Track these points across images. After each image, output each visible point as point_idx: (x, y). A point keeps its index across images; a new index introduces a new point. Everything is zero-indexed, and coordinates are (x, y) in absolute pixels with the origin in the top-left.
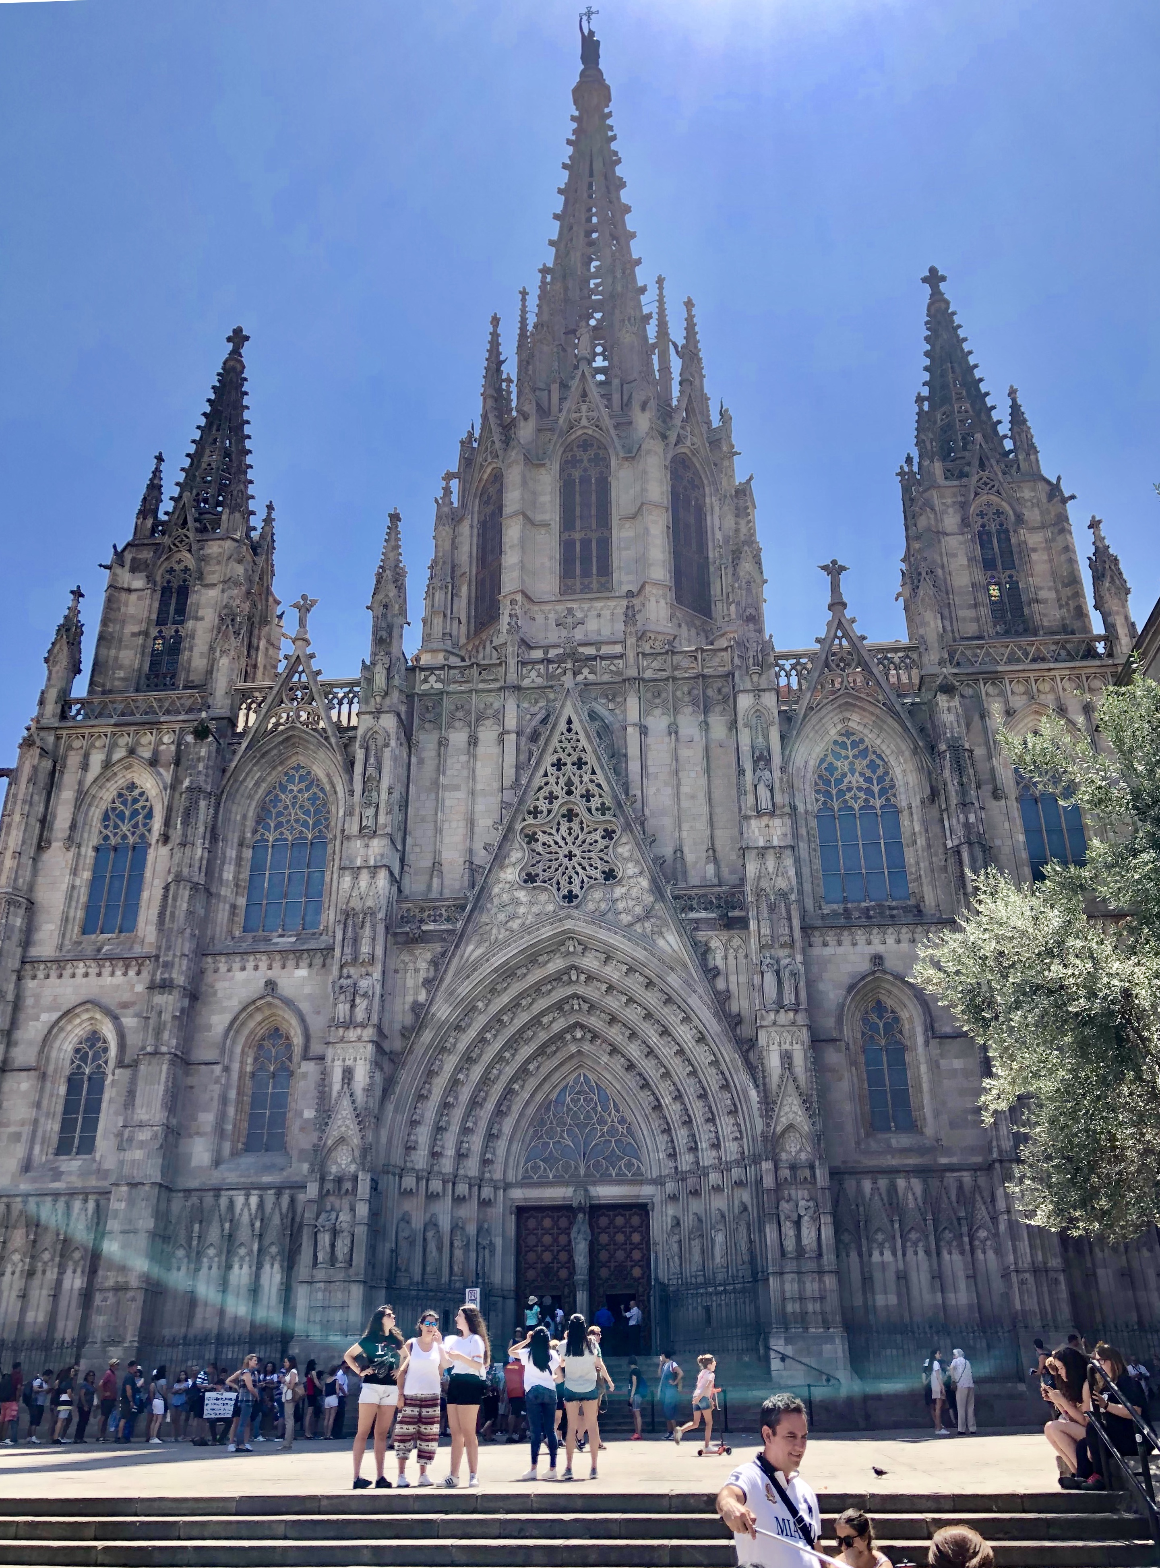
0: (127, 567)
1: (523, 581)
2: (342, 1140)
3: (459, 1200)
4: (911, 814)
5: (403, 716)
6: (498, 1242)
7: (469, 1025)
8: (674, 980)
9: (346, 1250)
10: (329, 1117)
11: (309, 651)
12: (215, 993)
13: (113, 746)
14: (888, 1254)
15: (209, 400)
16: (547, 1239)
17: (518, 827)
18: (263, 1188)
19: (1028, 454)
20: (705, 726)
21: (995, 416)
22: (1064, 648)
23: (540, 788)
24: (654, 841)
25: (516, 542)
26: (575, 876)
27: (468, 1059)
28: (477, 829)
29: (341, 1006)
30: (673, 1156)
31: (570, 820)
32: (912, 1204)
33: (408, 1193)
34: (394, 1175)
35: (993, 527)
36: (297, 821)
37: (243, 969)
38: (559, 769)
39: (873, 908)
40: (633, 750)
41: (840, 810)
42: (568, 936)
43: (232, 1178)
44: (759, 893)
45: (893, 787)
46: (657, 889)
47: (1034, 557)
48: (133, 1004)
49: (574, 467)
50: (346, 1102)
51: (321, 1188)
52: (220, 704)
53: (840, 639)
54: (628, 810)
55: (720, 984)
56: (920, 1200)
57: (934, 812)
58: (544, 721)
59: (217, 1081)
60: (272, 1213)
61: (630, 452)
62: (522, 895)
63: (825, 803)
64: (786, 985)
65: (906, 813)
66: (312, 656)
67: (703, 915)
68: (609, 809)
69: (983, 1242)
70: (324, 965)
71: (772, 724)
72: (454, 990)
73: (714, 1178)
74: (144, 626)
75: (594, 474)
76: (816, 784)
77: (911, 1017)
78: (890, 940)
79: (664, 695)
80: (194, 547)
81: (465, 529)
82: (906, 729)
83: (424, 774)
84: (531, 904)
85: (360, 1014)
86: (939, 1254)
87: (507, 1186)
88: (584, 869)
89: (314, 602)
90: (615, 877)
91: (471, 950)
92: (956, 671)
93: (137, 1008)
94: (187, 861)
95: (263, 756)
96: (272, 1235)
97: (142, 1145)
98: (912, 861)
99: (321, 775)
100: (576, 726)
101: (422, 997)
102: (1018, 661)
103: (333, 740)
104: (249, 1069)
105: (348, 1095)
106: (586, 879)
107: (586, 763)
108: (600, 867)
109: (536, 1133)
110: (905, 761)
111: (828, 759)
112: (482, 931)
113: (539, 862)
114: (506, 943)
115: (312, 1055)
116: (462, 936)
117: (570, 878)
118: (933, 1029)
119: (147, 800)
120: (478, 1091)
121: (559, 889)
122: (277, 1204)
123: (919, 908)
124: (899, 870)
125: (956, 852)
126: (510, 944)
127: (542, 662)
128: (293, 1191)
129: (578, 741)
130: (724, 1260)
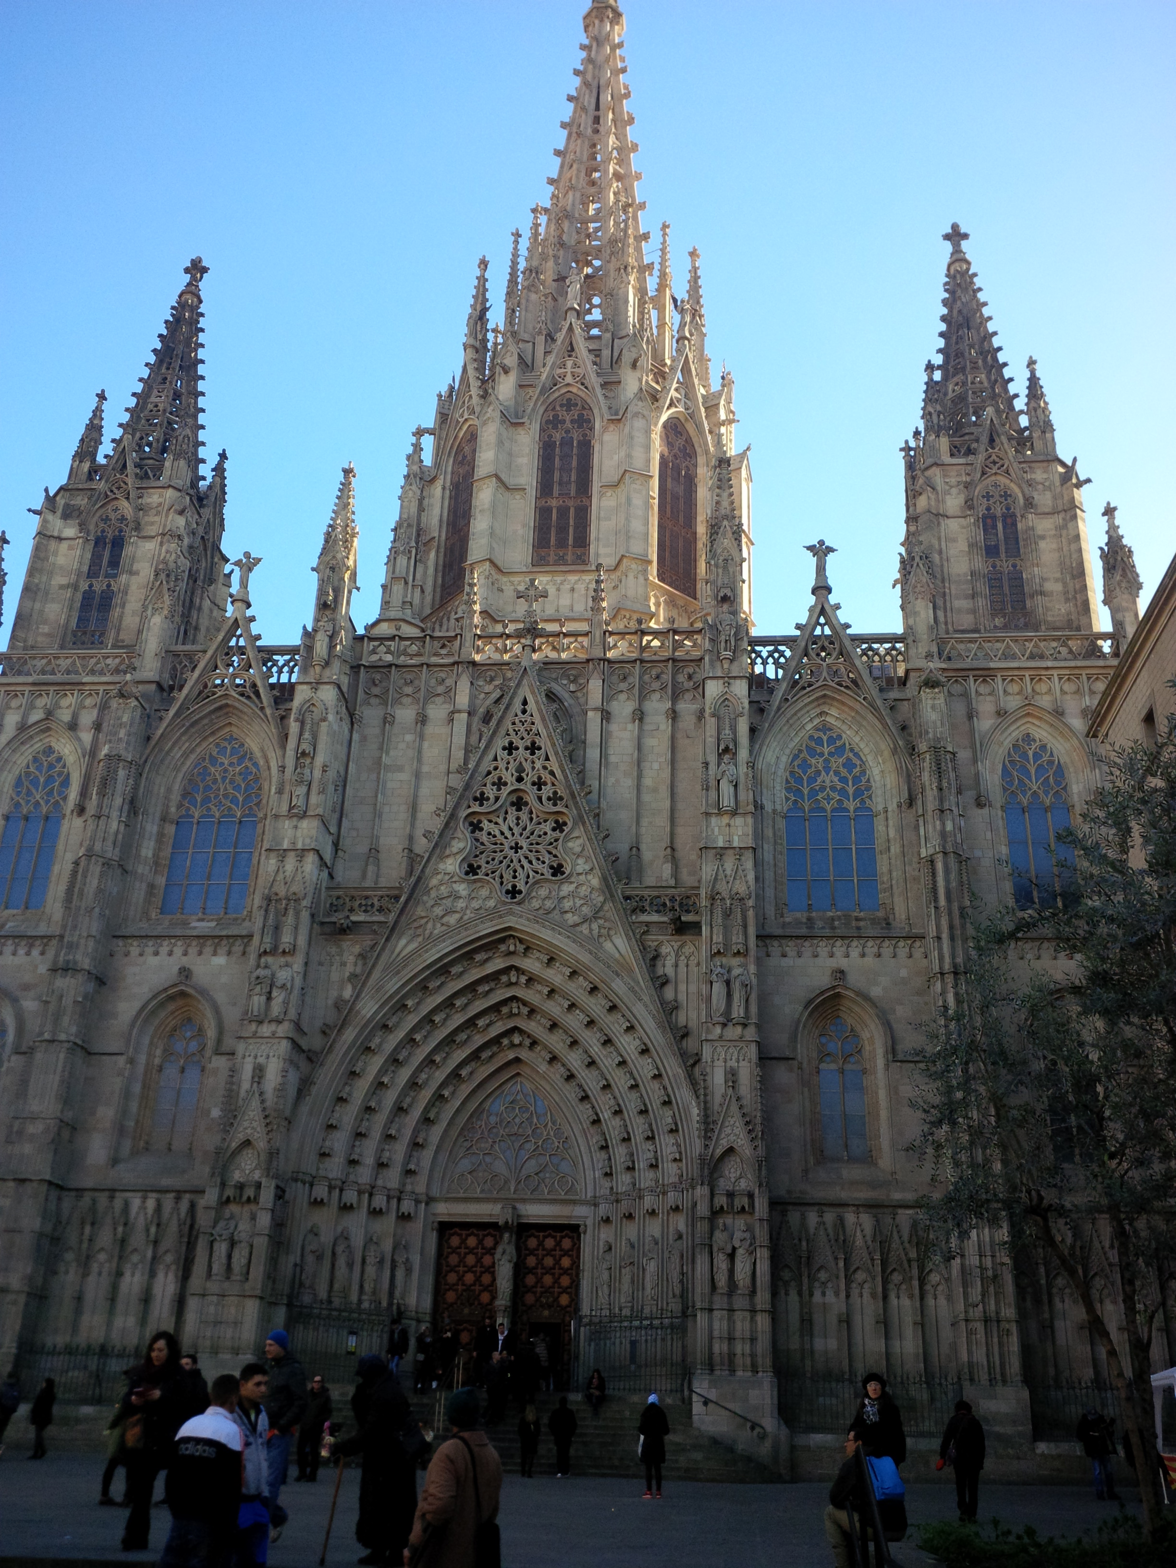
0: (59, 512)
1: (492, 548)
2: (247, 1143)
3: (375, 1213)
4: (886, 819)
5: (345, 689)
6: (416, 1259)
7: (397, 1025)
8: (619, 986)
9: (244, 1261)
10: (235, 1116)
11: (249, 613)
12: (124, 979)
13: (32, 707)
14: (830, 1293)
15: (160, 336)
16: (471, 1260)
17: (463, 813)
18: (162, 1191)
19: (1044, 432)
20: (674, 715)
21: (1012, 388)
22: (1065, 645)
23: (489, 773)
24: (607, 836)
25: (486, 506)
26: (519, 870)
27: (395, 1061)
28: (420, 815)
29: (256, 998)
30: (608, 1175)
31: (519, 809)
32: (859, 1242)
33: (318, 1203)
34: (304, 1183)
35: (999, 511)
36: (226, 796)
37: (156, 954)
38: (510, 754)
39: (839, 918)
40: (593, 734)
41: (810, 810)
42: (508, 934)
43: (129, 1178)
44: (714, 897)
45: (869, 788)
46: (607, 888)
47: (1042, 544)
48: (34, 986)
49: (555, 427)
50: (255, 1103)
51: (221, 1194)
52: (150, 666)
53: (822, 626)
54: (582, 802)
56: (868, 1237)
57: (911, 817)
58: (497, 701)
59: (119, 1074)
60: (169, 1219)
61: (616, 414)
62: (462, 889)
63: (795, 802)
64: (736, 996)
65: (882, 817)
66: (252, 619)
67: (654, 917)
68: (561, 799)
69: (935, 1287)
70: (244, 953)
71: (741, 715)
72: (382, 987)
73: (648, 1202)
74: (73, 578)
75: (576, 436)
76: (787, 782)
77: (872, 1037)
78: (855, 953)
79: (631, 680)
80: (133, 495)
81: (437, 490)
82: (885, 725)
83: (366, 751)
84: (471, 898)
85: (276, 1008)
86: (885, 1297)
87: (430, 1200)
88: (530, 862)
89: (256, 561)
90: (563, 873)
91: (404, 945)
92: (944, 666)
93: (38, 991)
94: (100, 834)
95: (192, 725)
96: (167, 1242)
97: (33, 1138)
98: (885, 869)
99: (256, 750)
100: (532, 706)
101: (348, 992)
102: (1014, 657)
103: (268, 711)
104: (157, 1061)
105: (257, 1095)
106: (531, 874)
107: (539, 748)
108: (547, 862)
109: (465, 1144)
110: (884, 763)
111: (802, 756)
112: (416, 924)
113: (482, 853)
114: (441, 937)
115: (223, 1049)
116: (393, 929)
117: (515, 871)
118: (894, 1051)
119: (64, 766)
120: (403, 1094)
121: (502, 883)
122: (176, 1209)
123: (886, 921)
124: (871, 879)
125: (930, 862)
126: (443, 941)
127: (501, 636)
128: (193, 1196)
129: (532, 723)
130: (655, 1292)
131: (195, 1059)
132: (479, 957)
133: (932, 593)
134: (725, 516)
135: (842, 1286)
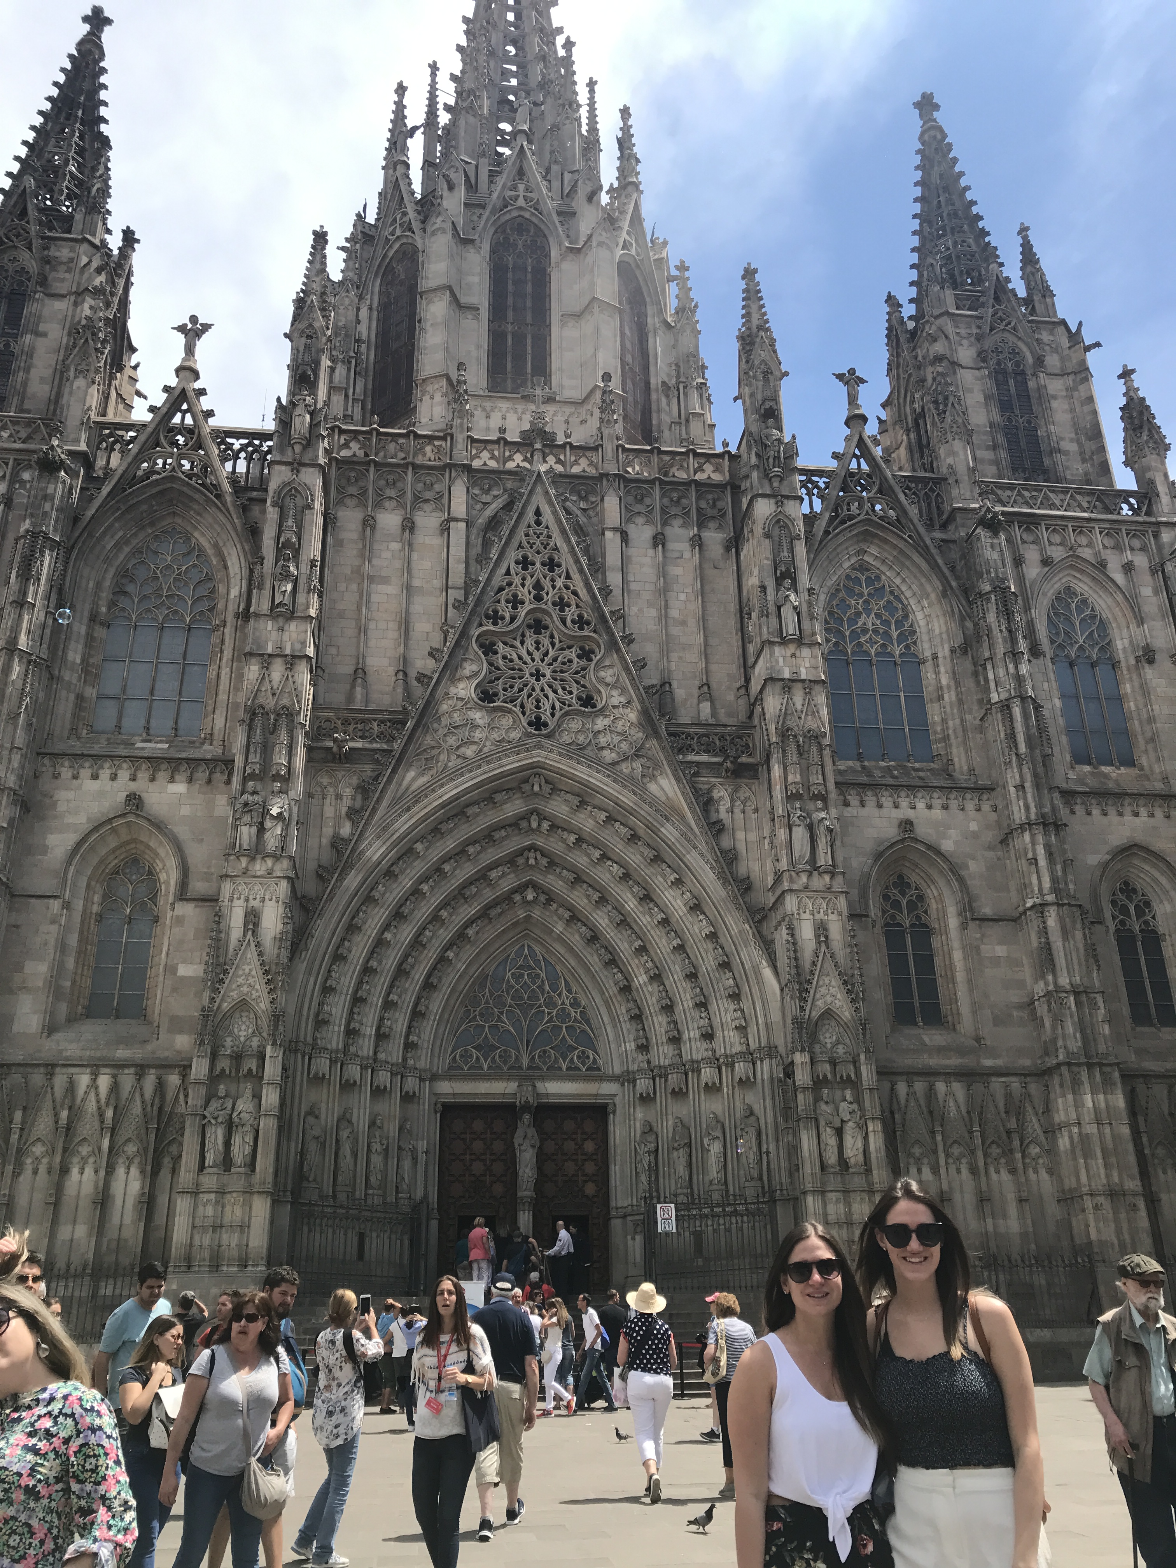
1: (447, 365)
2: (243, 1004)
3: (378, 1092)
4: (937, 666)
6: (421, 1146)
7: (402, 873)
8: (669, 832)
9: (248, 1150)
10: (226, 972)
11: (197, 385)
12: (54, 805)
16: (478, 1146)
17: (474, 632)
18: (119, 1066)
19: (1044, 296)
20: (697, 542)
21: (1000, 255)
23: (501, 589)
24: (644, 666)
25: (438, 322)
26: (543, 700)
27: (398, 916)
28: (413, 632)
29: (244, 829)
30: (644, 1048)
31: (538, 632)
32: (953, 1112)
33: (318, 1080)
34: (304, 1054)
35: (1010, 366)
37: (95, 777)
38: (525, 568)
39: (895, 768)
40: (613, 557)
41: (854, 653)
42: (535, 770)
43: (71, 1050)
44: (785, 734)
45: (913, 633)
46: (647, 722)
47: (1055, 404)
49: (507, 251)
50: (251, 954)
51: (212, 1067)
52: (73, 436)
53: (858, 458)
54: (615, 627)
55: (725, 842)
56: (964, 1110)
57: (968, 665)
58: (508, 506)
59: (54, 922)
60: (131, 1099)
61: (575, 243)
62: (478, 716)
63: (836, 644)
64: (820, 843)
65: (929, 665)
66: (202, 392)
67: (704, 758)
68: (588, 623)
70: (209, 781)
71: (798, 537)
72: (391, 823)
73: (709, 1074)
75: (530, 262)
76: (826, 622)
77: (941, 895)
78: (921, 805)
79: (647, 501)
80: (36, 243)
82: (934, 567)
83: (344, 558)
84: (491, 727)
86: (986, 1172)
87: (434, 1078)
88: (555, 692)
89: (206, 327)
90: (594, 706)
91: (413, 778)
94: (23, 626)
95: (128, 510)
96: (129, 1129)
98: (937, 719)
99: (206, 544)
100: (547, 519)
101: (346, 830)
102: (1052, 508)
103: (227, 499)
104: (95, 909)
105: (253, 945)
106: (558, 705)
107: (559, 566)
108: (575, 692)
109: (467, 1015)
110: (930, 605)
111: (840, 595)
112: (426, 755)
113: (498, 679)
114: (458, 772)
115: (189, 895)
116: (399, 761)
117: (538, 701)
118: (971, 909)
120: (406, 956)
121: (524, 713)
122: (138, 1088)
123: (947, 771)
124: (921, 728)
125: (1005, 707)
126: (462, 775)
127: (497, 442)
128: (161, 1071)
129: (549, 537)
130: (721, 1175)
131: (144, 907)
132: (499, 798)
133: (970, 433)
134: (760, 328)
135: (942, 1162)
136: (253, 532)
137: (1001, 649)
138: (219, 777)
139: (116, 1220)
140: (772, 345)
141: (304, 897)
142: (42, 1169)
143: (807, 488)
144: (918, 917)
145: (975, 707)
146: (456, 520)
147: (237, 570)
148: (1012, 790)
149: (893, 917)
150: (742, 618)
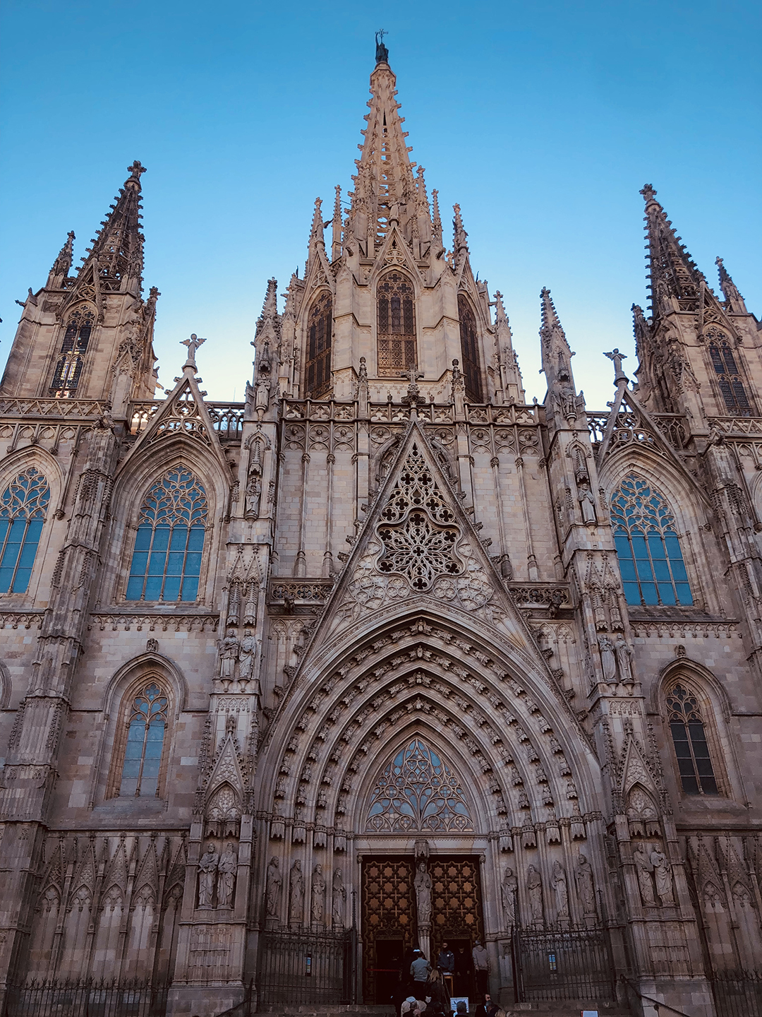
0: (40, 306)
1: (352, 361)
2: (226, 784)
3: (318, 848)
4: (690, 539)
7: (332, 689)
8: (513, 656)
9: (229, 891)
10: (213, 763)
11: (196, 376)
12: (100, 649)
13: (20, 436)
14: (718, 905)
15: (112, 206)
16: (389, 887)
17: (376, 525)
18: (139, 830)
19: (737, 300)
20: (520, 463)
23: (393, 496)
25: (346, 334)
26: (423, 568)
27: (329, 720)
28: (335, 527)
29: (226, 662)
30: (504, 814)
31: (418, 524)
32: (734, 859)
33: (277, 839)
34: (267, 821)
35: (720, 344)
36: (178, 510)
37: (127, 629)
38: (408, 483)
39: (668, 610)
40: (465, 475)
41: (632, 532)
42: (420, 616)
43: (109, 820)
44: (591, 587)
45: (672, 518)
46: (496, 581)
47: (752, 367)
48: (22, 653)
49: (387, 290)
50: (230, 749)
51: (205, 831)
52: (118, 411)
53: (625, 405)
55: (554, 664)
57: (710, 537)
58: (396, 444)
59: (99, 728)
60: (147, 856)
61: (430, 284)
62: (380, 581)
63: (620, 526)
65: (685, 538)
66: (199, 381)
67: (536, 605)
68: (451, 516)
70: (203, 630)
71: (589, 456)
72: (322, 657)
73: (553, 832)
74: (51, 352)
75: (402, 297)
76: (612, 512)
77: (708, 699)
78: (689, 635)
79: (486, 438)
80: (98, 297)
83: (290, 481)
84: (389, 588)
85: (244, 670)
87: (356, 837)
88: (431, 562)
89: (202, 341)
90: (457, 571)
91: (337, 624)
93: (24, 657)
94: (83, 530)
95: (152, 456)
96: (146, 877)
97: (24, 784)
98: (694, 575)
99: (201, 475)
100: (421, 449)
101: (293, 661)
104: (126, 719)
105: (232, 742)
106: (433, 571)
107: (430, 480)
108: (444, 563)
109: (377, 791)
110: (682, 499)
111: (620, 494)
112: (345, 608)
113: (392, 555)
114: (367, 619)
115: (188, 708)
116: (328, 612)
117: (419, 569)
118: (731, 708)
119: (46, 483)
120: (335, 749)
121: (410, 577)
122: (153, 846)
123: (704, 611)
124: (683, 581)
125: (742, 565)
126: (370, 621)
127: (387, 405)
128: (168, 834)
129: (423, 462)
130: (566, 908)
131: (158, 717)
132: (395, 635)
133: (698, 386)
134: (554, 326)
135: (730, 899)
136: (233, 465)
137: (734, 525)
138: (209, 627)
139: (135, 947)
140: (563, 336)
141: (265, 708)
142: (86, 908)
143: (592, 426)
144: (693, 715)
145: (720, 567)
146: (362, 454)
147: (221, 491)
148: (752, 622)
149: (675, 715)
150: (554, 511)
